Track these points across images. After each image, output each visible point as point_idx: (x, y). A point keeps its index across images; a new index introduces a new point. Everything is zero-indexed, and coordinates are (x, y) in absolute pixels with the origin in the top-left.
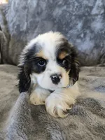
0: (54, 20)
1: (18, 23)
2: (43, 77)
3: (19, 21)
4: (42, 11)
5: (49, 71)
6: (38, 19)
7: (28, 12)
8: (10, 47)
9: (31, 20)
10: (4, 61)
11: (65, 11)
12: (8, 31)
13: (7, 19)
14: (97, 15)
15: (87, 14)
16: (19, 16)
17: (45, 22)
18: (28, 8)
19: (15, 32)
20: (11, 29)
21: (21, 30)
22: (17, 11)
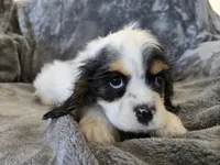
0: (100, 19)
1: (47, 24)
3: (50, 21)
4: (82, 7)
5: (131, 99)
6: (76, 18)
7: (62, 9)
8: (35, 57)
9: (67, 19)
10: (25, 78)
11: (116, 7)
12: (32, 37)
13: (31, 20)
14: (159, 12)
15: (145, 11)
16: (49, 15)
17: (87, 22)
18: (62, 4)
19: (42, 37)
20: (37, 34)
21: (52, 34)
22: (46, 7)
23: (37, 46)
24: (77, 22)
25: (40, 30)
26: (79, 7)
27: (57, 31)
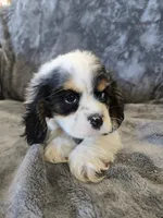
0: (82, 31)
1: (26, 36)
2: (76, 120)
3: (29, 32)
4: (64, 17)
6: (57, 29)
7: (42, 18)
8: (14, 73)
9: (47, 30)
10: (5, 94)
11: (100, 17)
12: (11, 49)
13: (10, 30)
14: (149, 23)
15: (133, 22)
16: (28, 25)
17: (68, 34)
18: (42, 12)
19: (22, 50)
20: (16, 46)
21: (32, 46)
22: (24, 16)
23: (17, 60)
24: (58, 34)
25: (19, 42)
26: (60, 16)
27: (37, 44)
